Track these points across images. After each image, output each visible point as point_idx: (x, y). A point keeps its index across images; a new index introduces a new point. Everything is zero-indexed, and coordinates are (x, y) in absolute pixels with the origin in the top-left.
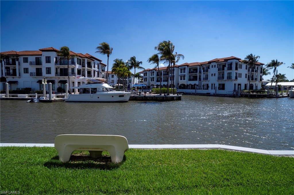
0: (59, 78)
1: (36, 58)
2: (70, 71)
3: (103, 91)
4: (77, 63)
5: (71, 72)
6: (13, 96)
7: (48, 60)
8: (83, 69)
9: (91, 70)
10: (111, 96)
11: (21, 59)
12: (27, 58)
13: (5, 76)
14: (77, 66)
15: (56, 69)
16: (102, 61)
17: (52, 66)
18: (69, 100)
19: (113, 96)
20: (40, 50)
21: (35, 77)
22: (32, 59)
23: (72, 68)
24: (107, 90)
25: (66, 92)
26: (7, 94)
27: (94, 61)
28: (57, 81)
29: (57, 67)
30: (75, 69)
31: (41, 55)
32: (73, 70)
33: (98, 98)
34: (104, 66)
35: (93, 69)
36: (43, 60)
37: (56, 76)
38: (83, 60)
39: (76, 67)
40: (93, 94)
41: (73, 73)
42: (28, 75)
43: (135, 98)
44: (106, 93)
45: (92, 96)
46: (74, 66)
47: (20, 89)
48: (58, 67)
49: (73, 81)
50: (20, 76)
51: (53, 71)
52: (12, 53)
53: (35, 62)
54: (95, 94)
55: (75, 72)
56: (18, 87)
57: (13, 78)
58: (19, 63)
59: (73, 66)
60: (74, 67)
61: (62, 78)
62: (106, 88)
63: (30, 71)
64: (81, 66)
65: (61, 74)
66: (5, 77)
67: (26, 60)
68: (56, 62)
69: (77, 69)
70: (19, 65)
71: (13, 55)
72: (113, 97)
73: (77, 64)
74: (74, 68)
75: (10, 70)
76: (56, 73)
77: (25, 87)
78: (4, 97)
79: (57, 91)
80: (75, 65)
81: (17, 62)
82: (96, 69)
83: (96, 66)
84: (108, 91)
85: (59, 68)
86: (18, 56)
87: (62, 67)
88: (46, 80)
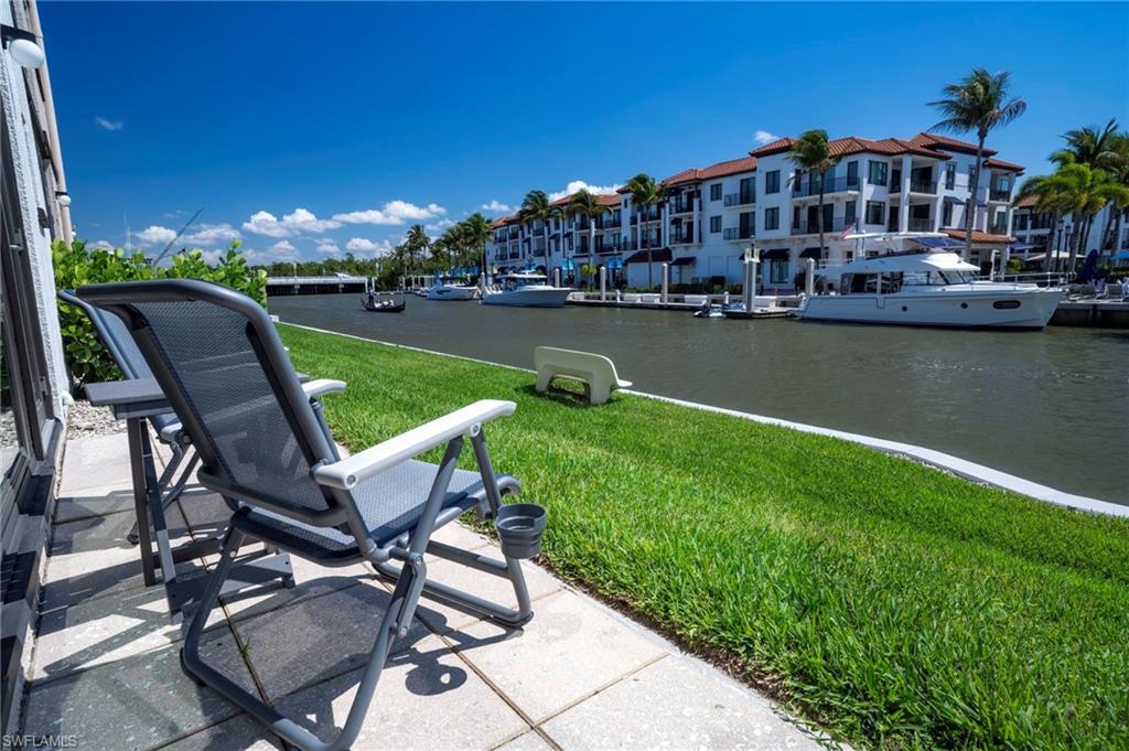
0: (804, 241)
1: (742, 181)
2: (840, 213)
3: (928, 284)
4: (865, 180)
5: (844, 215)
6: (676, 300)
7: (773, 184)
8: (892, 200)
9: (930, 199)
10: (959, 305)
11: (706, 189)
12: (720, 185)
13: (670, 243)
14: (868, 192)
15: (797, 210)
16: (994, 154)
17: (784, 201)
18: (806, 315)
19: (964, 302)
20: (752, 155)
21: (738, 243)
22: (731, 187)
23: (847, 203)
24: (946, 280)
25: (807, 287)
26: (663, 296)
27: (950, 158)
28: (795, 251)
29: (798, 205)
30: (857, 204)
31: (754, 170)
32: (851, 207)
33: (905, 309)
34: (1007, 174)
35: (942, 192)
36: (760, 185)
37: (792, 234)
38: (894, 162)
39: (861, 195)
40: (887, 295)
41: (851, 218)
42: (720, 235)
43: (1099, 314)
44: (939, 289)
45: (881, 304)
46: (856, 193)
47: (698, 279)
48: (801, 202)
49: (849, 250)
50: (700, 241)
51: (785, 218)
52: (687, 178)
53: (738, 196)
54: (891, 295)
55: (857, 216)
56: (697, 275)
57: (686, 248)
58: (700, 201)
59: (850, 195)
60: (856, 196)
61: (812, 241)
62: (940, 273)
63: (725, 224)
64: (885, 189)
65: (813, 227)
66: (671, 247)
67: (716, 193)
68: (797, 188)
69: (868, 202)
70: (700, 209)
71: (688, 183)
72: (964, 306)
73: (869, 182)
74: (855, 202)
75: (681, 227)
76: (796, 224)
77: (710, 276)
78: (657, 301)
79: (793, 286)
80: (858, 190)
81: (696, 202)
82: (962, 192)
83: (962, 179)
84: (948, 283)
85: (804, 206)
86: (698, 182)
87: (813, 200)
88: (757, 251)
